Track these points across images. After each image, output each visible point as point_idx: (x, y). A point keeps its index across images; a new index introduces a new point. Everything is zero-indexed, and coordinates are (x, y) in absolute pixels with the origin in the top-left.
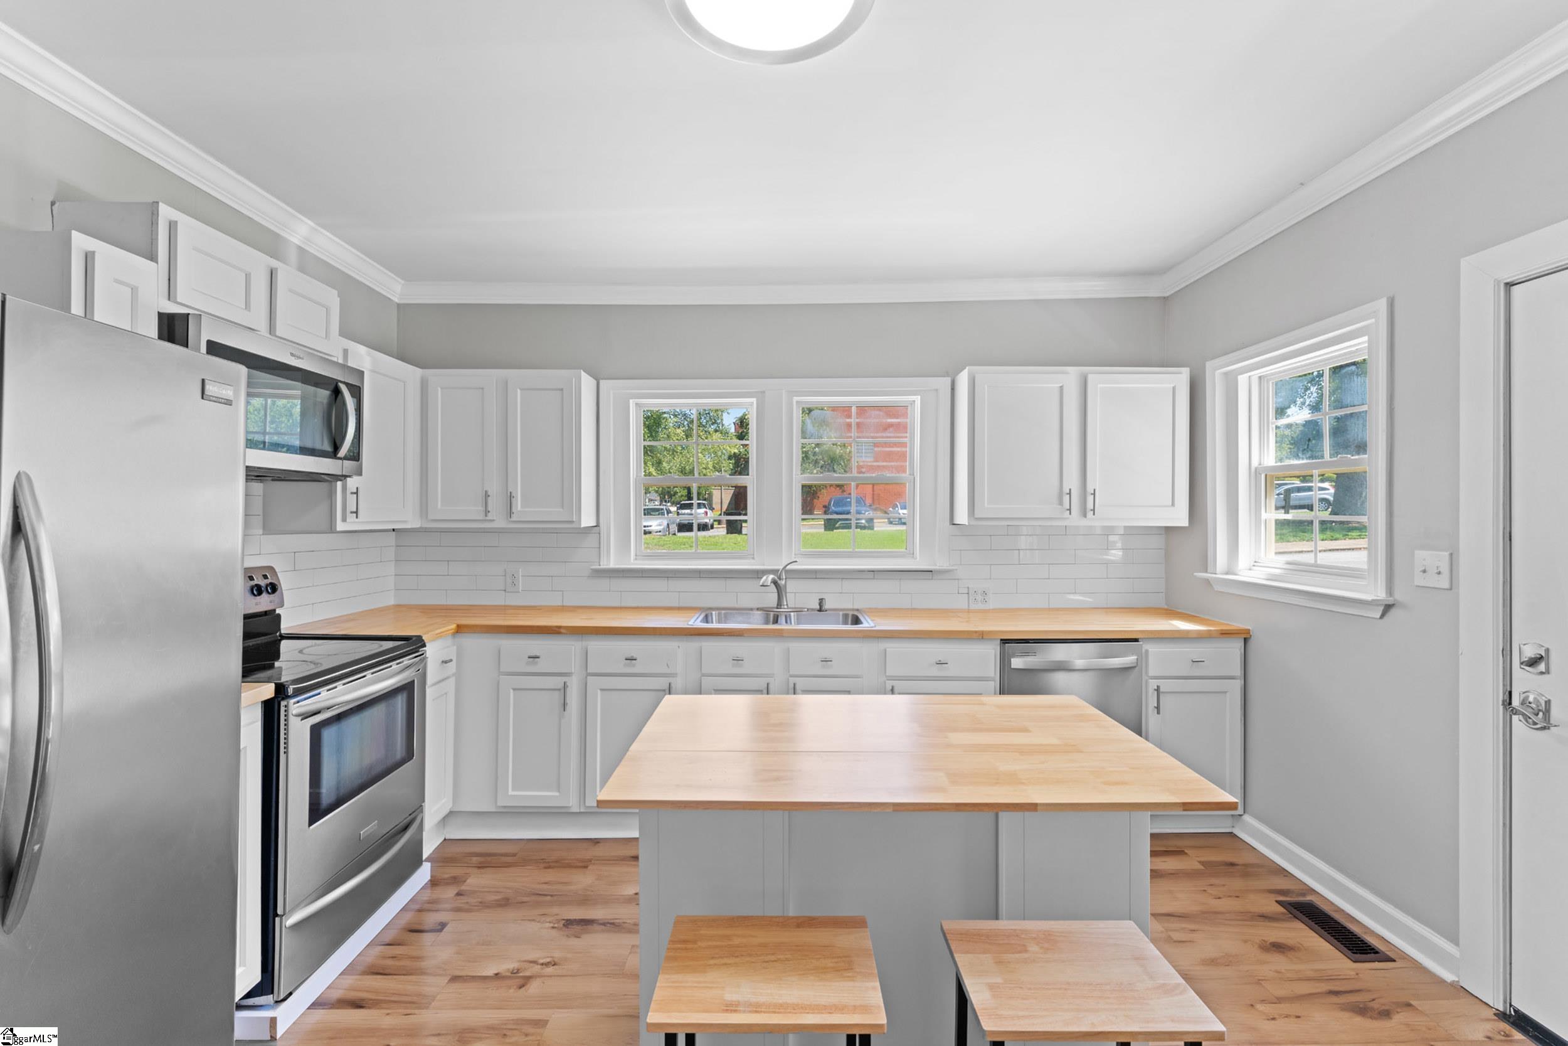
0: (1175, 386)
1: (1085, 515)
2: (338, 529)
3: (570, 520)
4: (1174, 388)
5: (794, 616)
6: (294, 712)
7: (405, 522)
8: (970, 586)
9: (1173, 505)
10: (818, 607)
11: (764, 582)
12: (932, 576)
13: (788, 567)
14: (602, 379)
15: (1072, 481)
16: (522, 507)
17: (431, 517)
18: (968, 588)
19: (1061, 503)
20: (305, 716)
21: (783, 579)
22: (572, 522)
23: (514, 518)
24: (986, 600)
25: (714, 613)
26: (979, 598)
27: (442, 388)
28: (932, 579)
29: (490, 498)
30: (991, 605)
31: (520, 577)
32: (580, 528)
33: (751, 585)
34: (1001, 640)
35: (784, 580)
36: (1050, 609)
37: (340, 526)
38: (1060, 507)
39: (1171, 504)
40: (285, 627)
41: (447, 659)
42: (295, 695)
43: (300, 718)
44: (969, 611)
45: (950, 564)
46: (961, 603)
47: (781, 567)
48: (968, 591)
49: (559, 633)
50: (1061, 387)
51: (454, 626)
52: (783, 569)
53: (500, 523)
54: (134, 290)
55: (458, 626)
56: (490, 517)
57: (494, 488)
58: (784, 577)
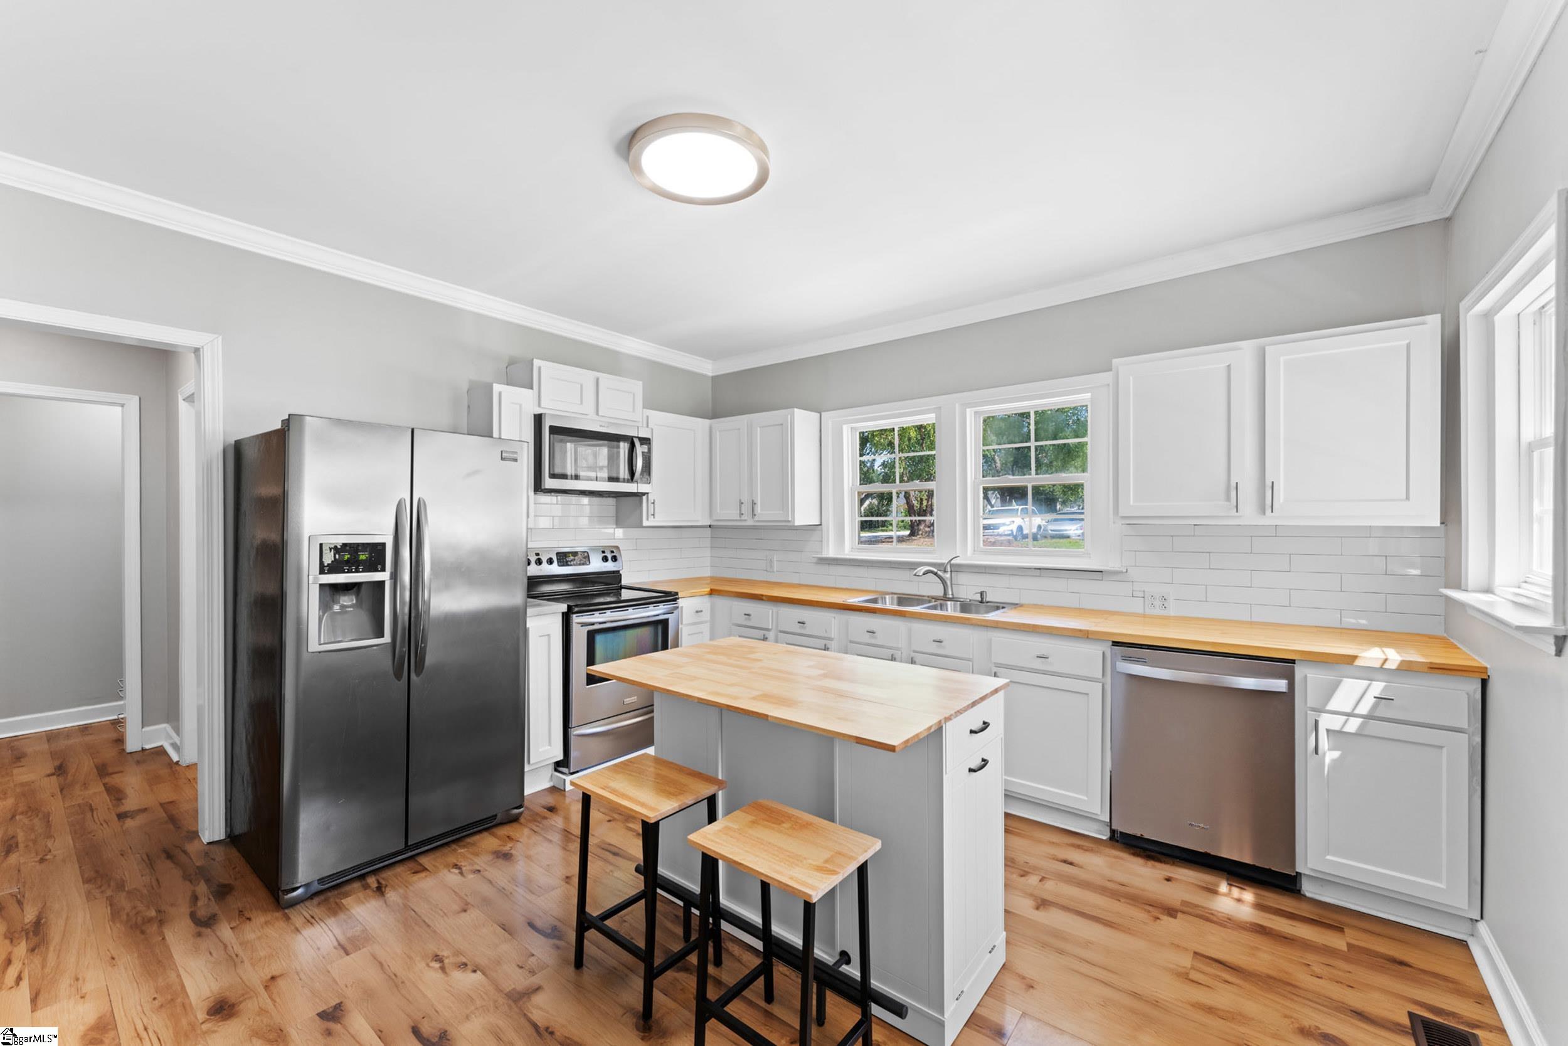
0: (1409, 343)
1: (1264, 512)
2: (644, 524)
3: (787, 519)
4: (1408, 346)
5: (951, 604)
6: (576, 621)
7: (697, 521)
8: (1146, 590)
9: (1408, 498)
10: (980, 599)
11: (916, 573)
12: (1102, 577)
13: (952, 562)
14: (824, 411)
15: (1245, 474)
16: (761, 510)
17: (715, 518)
18: (1144, 591)
19: (1228, 499)
20: (584, 625)
21: (947, 571)
22: (789, 521)
23: (756, 518)
24: (1165, 605)
25: (887, 597)
26: (1157, 603)
27: (719, 431)
28: (1102, 580)
29: (743, 505)
30: (1172, 613)
31: (775, 562)
32: (794, 526)
33: (906, 574)
34: (1113, 642)
35: (949, 573)
36: (1251, 623)
37: (645, 523)
38: (1228, 503)
39: (1405, 498)
40: (624, 582)
41: (700, 609)
42: (577, 612)
43: (580, 625)
44: (1144, 616)
45: (1122, 566)
46: (1137, 606)
47: (946, 562)
48: (1144, 594)
49: (762, 600)
50: (1229, 366)
51: (708, 589)
52: (948, 563)
53: (750, 523)
54: (521, 406)
55: (711, 590)
56: (743, 517)
57: (746, 499)
58: (949, 570)
